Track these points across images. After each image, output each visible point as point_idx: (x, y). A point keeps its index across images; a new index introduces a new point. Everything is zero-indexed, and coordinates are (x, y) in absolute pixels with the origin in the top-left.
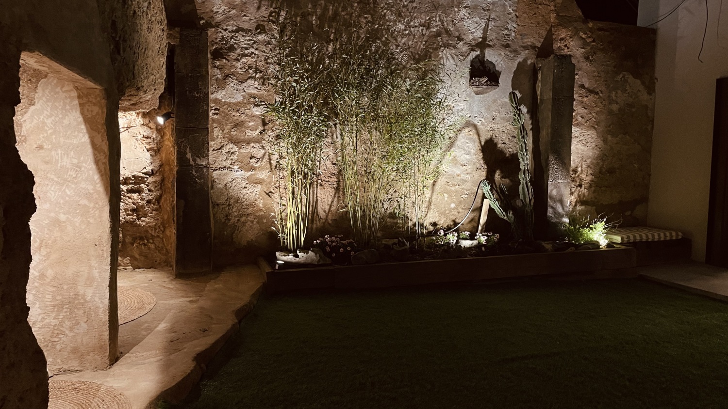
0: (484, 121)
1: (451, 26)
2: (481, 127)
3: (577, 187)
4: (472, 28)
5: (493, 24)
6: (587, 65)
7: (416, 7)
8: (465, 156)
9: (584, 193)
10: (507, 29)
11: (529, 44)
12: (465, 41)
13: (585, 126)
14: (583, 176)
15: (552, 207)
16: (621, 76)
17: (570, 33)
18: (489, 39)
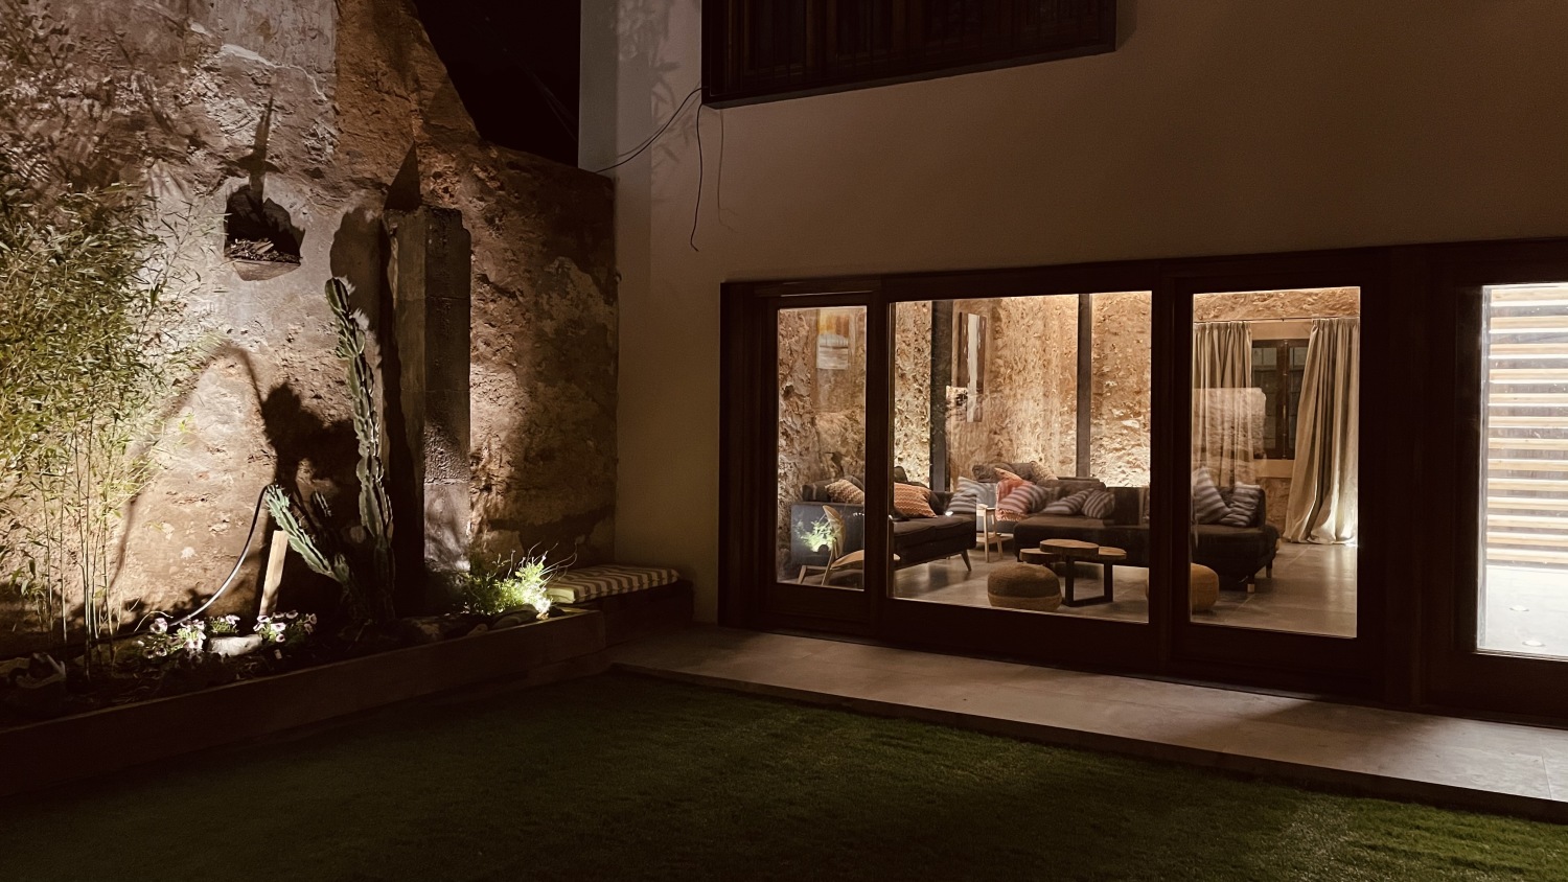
0: (265, 343)
1: (170, 108)
2: (259, 356)
3: (481, 490)
4: (227, 120)
5: (280, 119)
6: (491, 234)
7: (71, 48)
8: (220, 427)
9: (496, 504)
10: (314, 135)
11: (368, 175)
12: (211, 150)
13: (493, 362)
14: (493, 467)
15: (434, 540)
16: (557, 263)
17: (453, 165)
18: (270, 154)
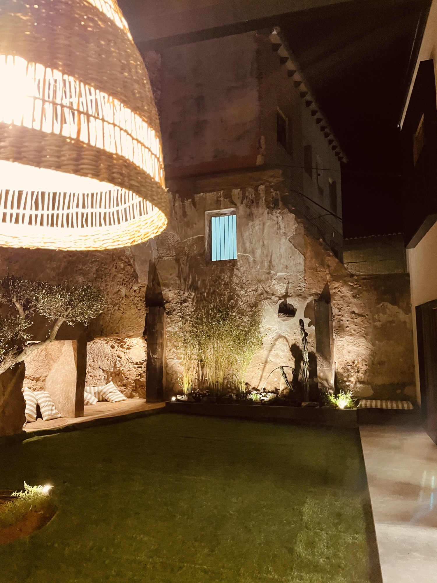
1: (268, 289)
2: (288, 337)
3: (355, 372)
4: (279, 289)
5: (291, 285)
6: (355, 300)
8: (282, 353)
9: (361, 377)
10: (300, 286)
11: (314, 293)
12: (276, 295)
13: (356, 336)
14: (360, 366)
16: (381, 304)
17: (341, 284)
18: (289, 293)
